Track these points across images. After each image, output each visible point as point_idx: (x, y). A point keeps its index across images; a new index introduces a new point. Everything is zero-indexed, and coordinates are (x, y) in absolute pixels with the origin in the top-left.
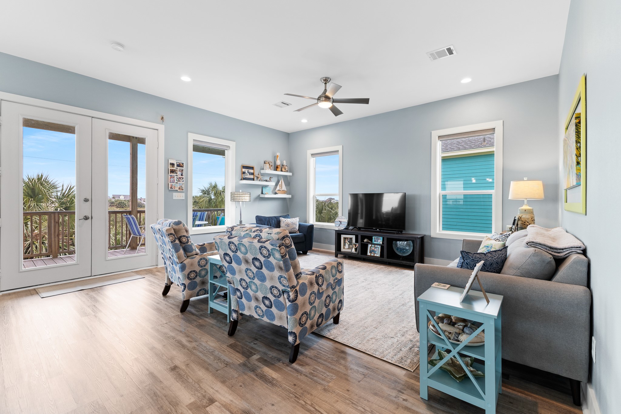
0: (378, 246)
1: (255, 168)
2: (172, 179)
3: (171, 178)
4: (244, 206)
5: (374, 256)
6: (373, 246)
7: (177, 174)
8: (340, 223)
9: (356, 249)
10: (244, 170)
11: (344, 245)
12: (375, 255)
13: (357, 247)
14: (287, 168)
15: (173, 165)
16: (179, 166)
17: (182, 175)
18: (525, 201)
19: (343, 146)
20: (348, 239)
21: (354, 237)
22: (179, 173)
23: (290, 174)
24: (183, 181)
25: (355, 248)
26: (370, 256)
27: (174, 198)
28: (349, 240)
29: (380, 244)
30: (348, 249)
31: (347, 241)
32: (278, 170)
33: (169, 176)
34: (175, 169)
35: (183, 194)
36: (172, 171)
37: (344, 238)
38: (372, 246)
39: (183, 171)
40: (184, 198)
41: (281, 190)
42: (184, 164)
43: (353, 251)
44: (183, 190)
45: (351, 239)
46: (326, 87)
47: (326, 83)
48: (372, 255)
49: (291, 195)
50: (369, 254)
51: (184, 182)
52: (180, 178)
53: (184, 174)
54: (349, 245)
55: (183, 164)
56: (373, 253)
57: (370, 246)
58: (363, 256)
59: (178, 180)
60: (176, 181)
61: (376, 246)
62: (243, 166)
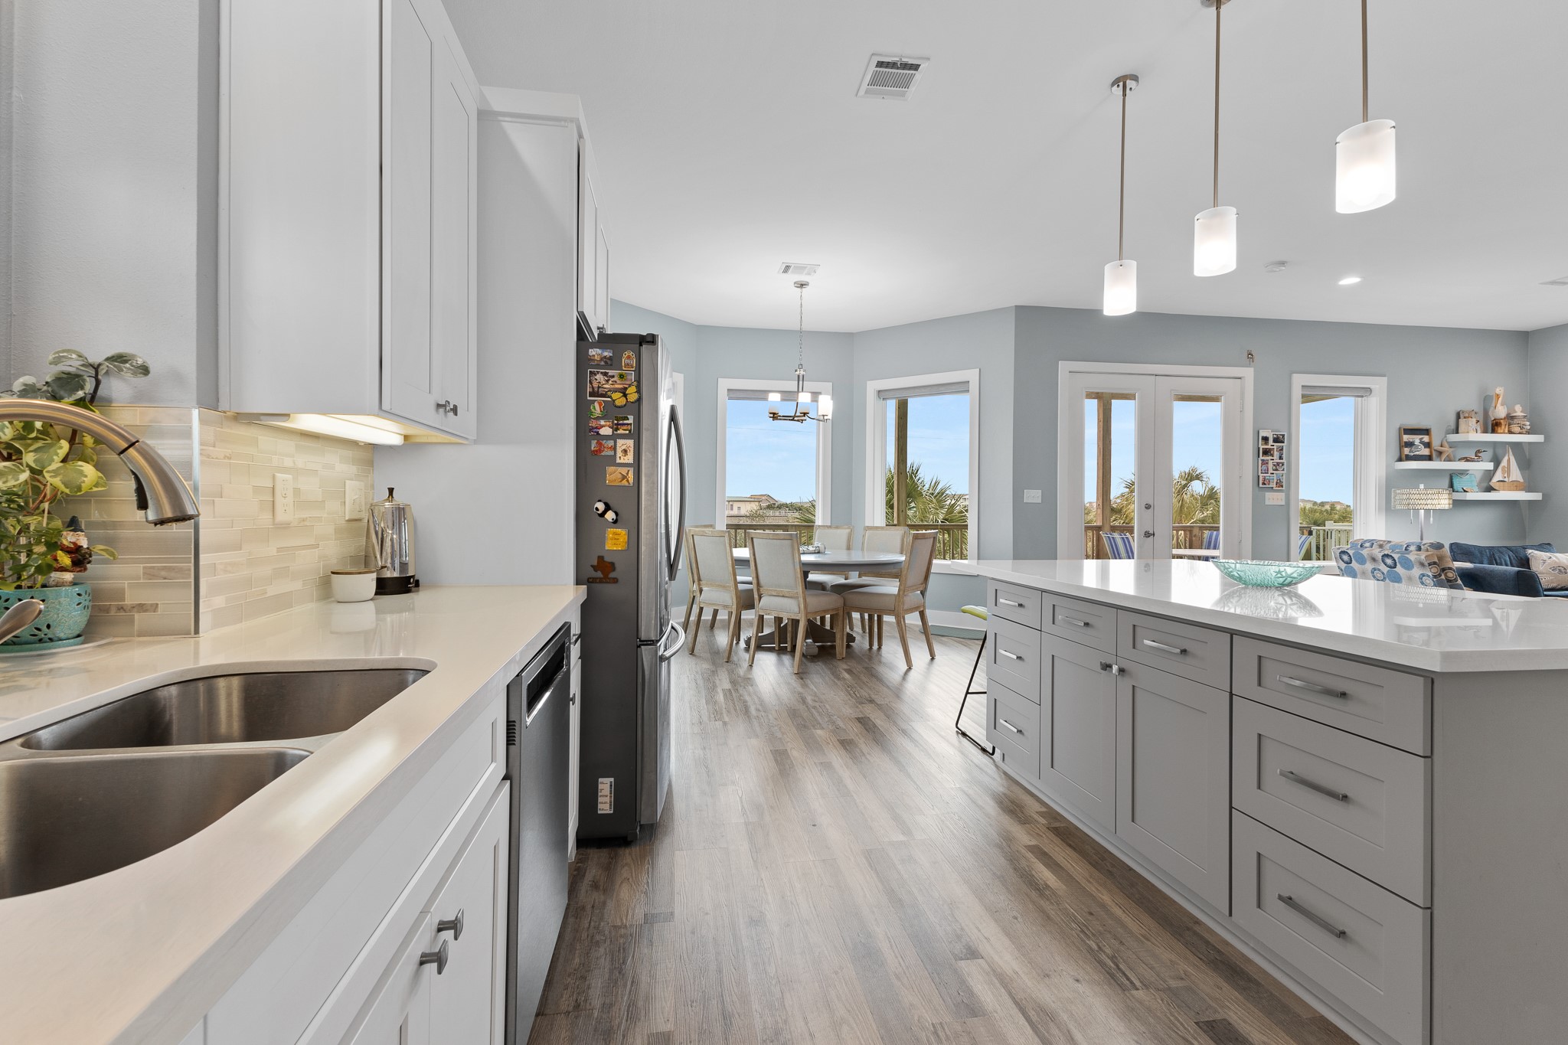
1: (1433, 432)
2: (1264, 467)
3: (1262, 464)
7: (1273, 456)
10: (1406, 438)
15: (1265, 439)
16: (1276, 440)
17: (1281, 458)
22: (1276, 454)
23: (1537, 439)
24: (1283, 470)
27: (1267, 503)
32: (1499, 431)
33: (1260, 462)
34: (1269, 447)
35: (1282, 495)
36: (1266, 452)
39: (1282, 450)
40: (1283, 503)
41: (1506, 480)
42: (1286, 437)
44: (1282, 486)
49: (1541, 494)
51: (1285, 472)
52: (1278, 464)
53: (1284, 456)
55: (1283, 436)
59: (1274, 468)
60: (1271, 471)
62: (1404, 429)
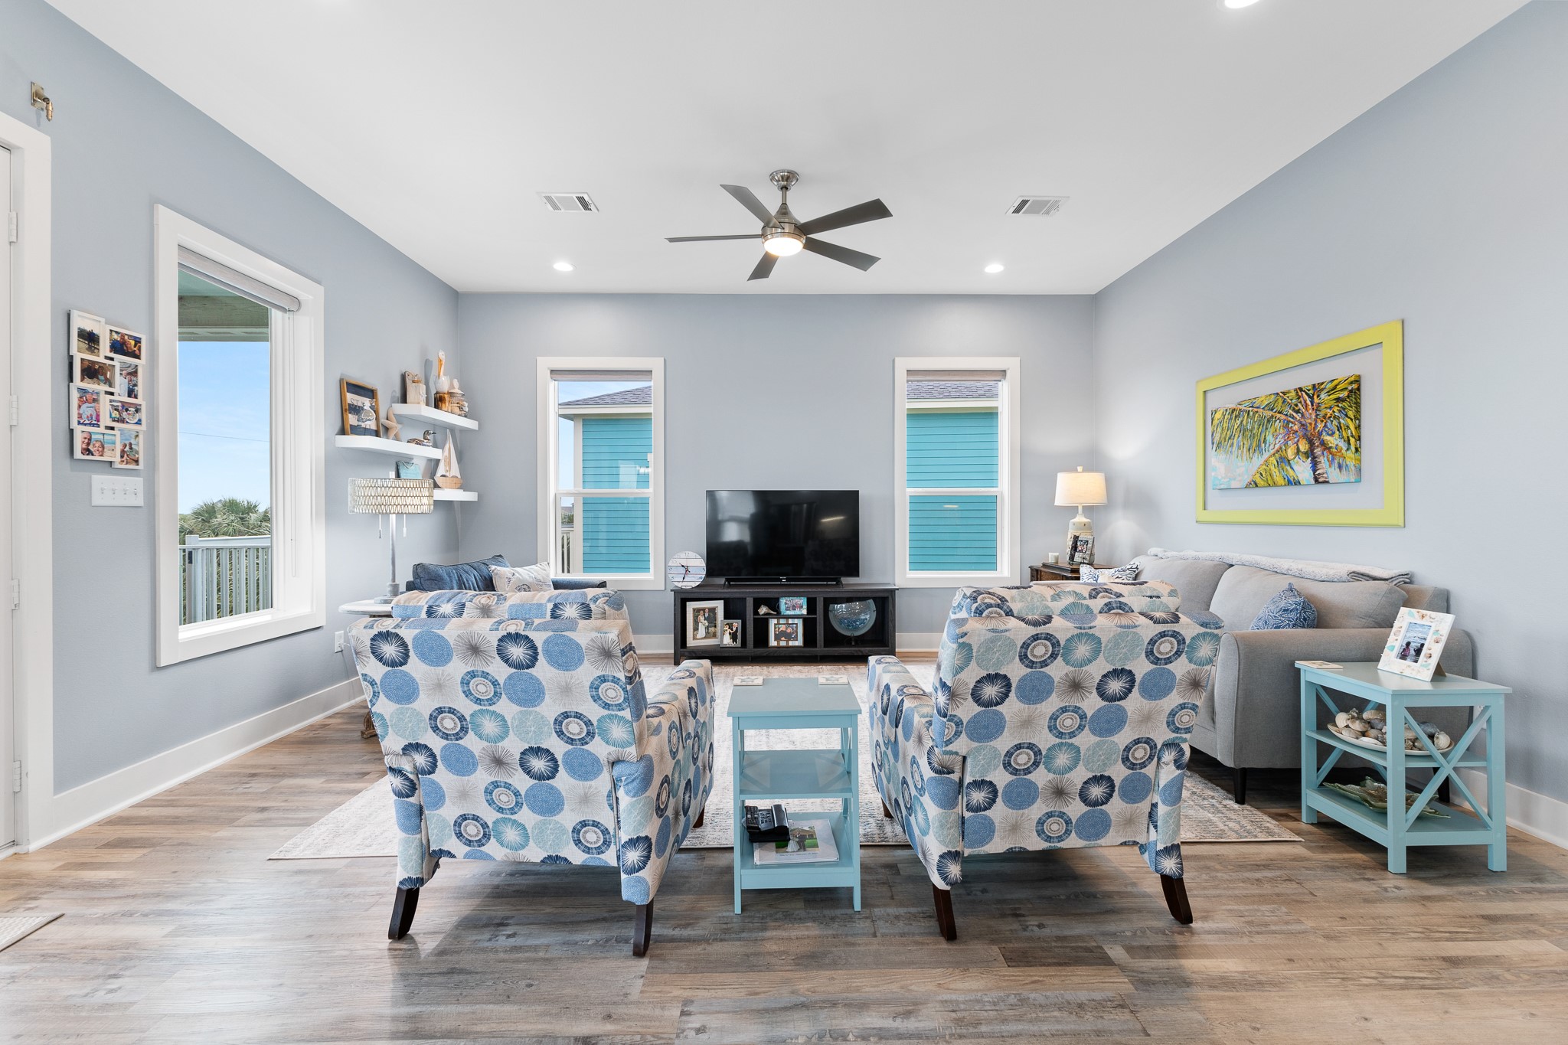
0: (796, 621)
1: (380, 394)
2: (88, 411)
3: (82, 401)
4: (405, 529)
5: (788, 647)
6: (782, 621)
7: (110, 386)
8: (683, 571)
9: (734, 637)
10: (350, 398)
11: (696, 629)
12: (791, 643)
13: (734, 629)
14: (466, 404)
15: (90, 339)
16: (119, 347)
17: (131, 393)
18: (1080, 509)
19: (665, 360)
20: (704, 612)
21: (719, 605)
22: (120, 384)
23: (470, 424)
24: (139, 422)
25: (730, 633)
26: (779, 647)
27: (97, 500)
28: (707, 615)
29: (802, 615)
30: (705, 638)
31: (702, 618)
32: (443, 408)
33: (75, 396)
34: (101, 359)
35: (136, 483)
36: (92, 372)
37: (694, 610)
38: (778, 624)
39: (134, 373)
40: (139, 501)
41: (448, 474)
42: (144, 345)
43: (727, 640)
44: (137, 462)
45: (713, 610)
46: (784, 197)
47: (785, 188)
49: (476, 494)
50: (773, 643)
51: (143, 427)
52: (125, 407)
53: (140, 390)
54: (707, 628)
55: (138, 341)
56: (783, 639)
57: (773, 622)
58: (761, 651)
59: (115, 414)
60: (105, 420)
61: (790, 621)
62: (348, 384)
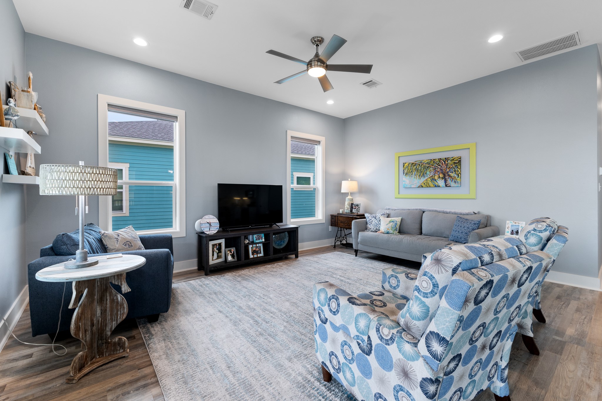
0: (260, 245)
5: (258, 257)
6: (254, 246)
8: (208, 225)
9: (233, 256)
11: (213, 255)
13: (232, 252)
14: (44, 116)
18: (349, 194)
19: (185, 112)
20: (216, 246)
21: (222, 241)
23: (47, 130)
25: (231, 255)
26: (254, 258)
28: (217, 247)
29: (263, 241)
30: (217, 259)
31: (215, 249)
37: (212, 245)
38: (253, 247)
41: (31, 165)
43: (230, 258)
45: (220, 244)
46: (317, 49)
47: (317, 45)
48: (255, 256)
50: (251, 256)
54: (218, 254)
56: (255, 254)
57: (250, 246)
61: (258, 245)
